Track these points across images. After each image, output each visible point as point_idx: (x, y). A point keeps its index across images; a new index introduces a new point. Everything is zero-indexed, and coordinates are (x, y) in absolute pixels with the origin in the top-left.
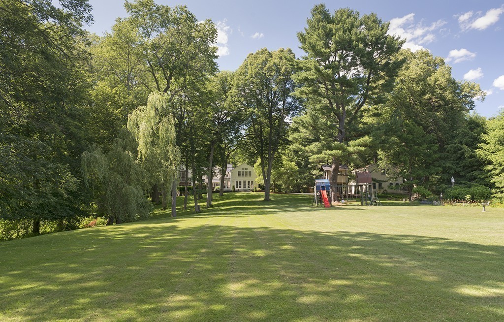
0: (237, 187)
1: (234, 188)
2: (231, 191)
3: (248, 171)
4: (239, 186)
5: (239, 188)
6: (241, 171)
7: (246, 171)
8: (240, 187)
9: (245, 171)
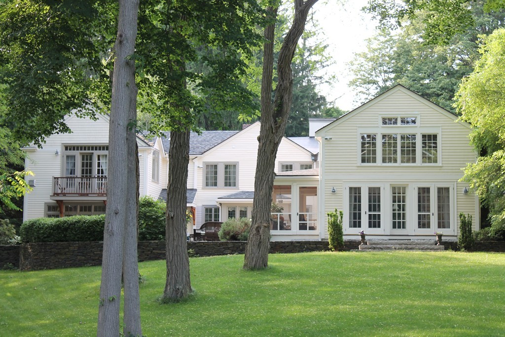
0: (356, 222)
1: (336, 228)
2: (321, 246)
3: (418, 131)
4: (365, 220)
5: (365, 227)
6: (379, 130)
7: (408, 130)
8: (375, 222)
9: (398, 130)
